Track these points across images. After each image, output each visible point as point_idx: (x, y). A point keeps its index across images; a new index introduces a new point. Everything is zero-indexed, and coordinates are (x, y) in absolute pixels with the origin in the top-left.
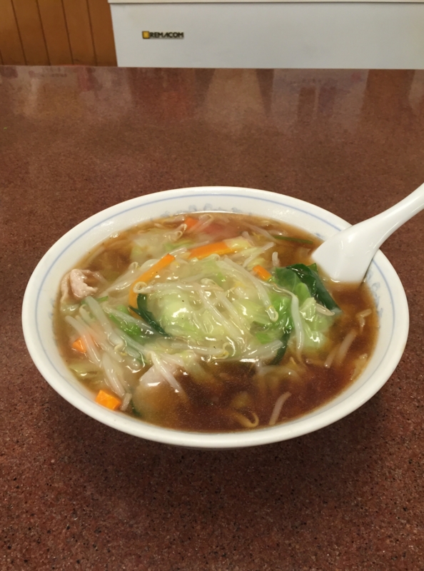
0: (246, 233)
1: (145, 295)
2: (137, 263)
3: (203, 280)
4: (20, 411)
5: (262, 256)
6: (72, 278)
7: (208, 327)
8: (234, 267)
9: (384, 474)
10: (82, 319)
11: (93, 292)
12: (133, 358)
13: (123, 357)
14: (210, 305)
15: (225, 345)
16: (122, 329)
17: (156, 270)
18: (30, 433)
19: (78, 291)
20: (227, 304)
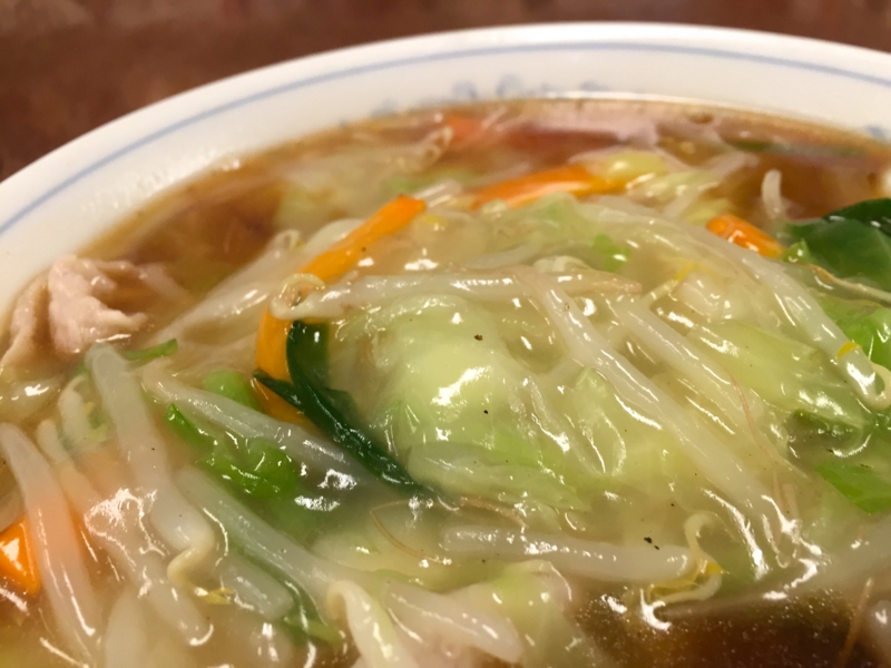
1: (324, 327)
3: (543, 263)
15: (694, 527)
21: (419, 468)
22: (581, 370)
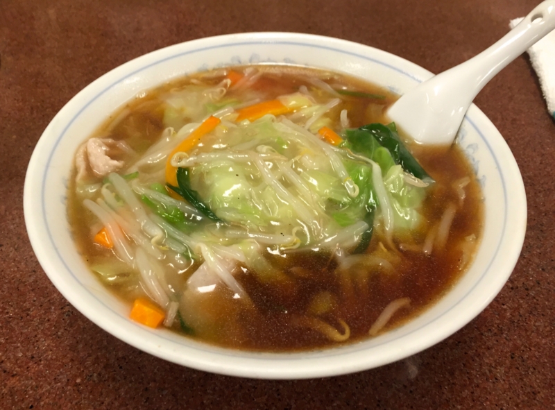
0: (304, 88)
1: (187, 169)
2: (172, 129)
3: (259, 148)
4: (34, 317)
5: (326, 115)
6: (90, 150)
7: (272, 207)
8: (295, 130)
9: (484, 374)
10: (106, 203)
11: (117, 167)
12: (177, 253)
13: (164, 252)
14: (271, 179)
15: (295, 230)
16: (160, 215)
17: (199, 136)
18: (48, 345)
19: (98, 166)
20: (294, 178)
21: (219, 214)
22: (267, 186)
